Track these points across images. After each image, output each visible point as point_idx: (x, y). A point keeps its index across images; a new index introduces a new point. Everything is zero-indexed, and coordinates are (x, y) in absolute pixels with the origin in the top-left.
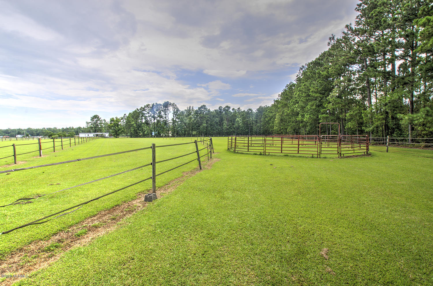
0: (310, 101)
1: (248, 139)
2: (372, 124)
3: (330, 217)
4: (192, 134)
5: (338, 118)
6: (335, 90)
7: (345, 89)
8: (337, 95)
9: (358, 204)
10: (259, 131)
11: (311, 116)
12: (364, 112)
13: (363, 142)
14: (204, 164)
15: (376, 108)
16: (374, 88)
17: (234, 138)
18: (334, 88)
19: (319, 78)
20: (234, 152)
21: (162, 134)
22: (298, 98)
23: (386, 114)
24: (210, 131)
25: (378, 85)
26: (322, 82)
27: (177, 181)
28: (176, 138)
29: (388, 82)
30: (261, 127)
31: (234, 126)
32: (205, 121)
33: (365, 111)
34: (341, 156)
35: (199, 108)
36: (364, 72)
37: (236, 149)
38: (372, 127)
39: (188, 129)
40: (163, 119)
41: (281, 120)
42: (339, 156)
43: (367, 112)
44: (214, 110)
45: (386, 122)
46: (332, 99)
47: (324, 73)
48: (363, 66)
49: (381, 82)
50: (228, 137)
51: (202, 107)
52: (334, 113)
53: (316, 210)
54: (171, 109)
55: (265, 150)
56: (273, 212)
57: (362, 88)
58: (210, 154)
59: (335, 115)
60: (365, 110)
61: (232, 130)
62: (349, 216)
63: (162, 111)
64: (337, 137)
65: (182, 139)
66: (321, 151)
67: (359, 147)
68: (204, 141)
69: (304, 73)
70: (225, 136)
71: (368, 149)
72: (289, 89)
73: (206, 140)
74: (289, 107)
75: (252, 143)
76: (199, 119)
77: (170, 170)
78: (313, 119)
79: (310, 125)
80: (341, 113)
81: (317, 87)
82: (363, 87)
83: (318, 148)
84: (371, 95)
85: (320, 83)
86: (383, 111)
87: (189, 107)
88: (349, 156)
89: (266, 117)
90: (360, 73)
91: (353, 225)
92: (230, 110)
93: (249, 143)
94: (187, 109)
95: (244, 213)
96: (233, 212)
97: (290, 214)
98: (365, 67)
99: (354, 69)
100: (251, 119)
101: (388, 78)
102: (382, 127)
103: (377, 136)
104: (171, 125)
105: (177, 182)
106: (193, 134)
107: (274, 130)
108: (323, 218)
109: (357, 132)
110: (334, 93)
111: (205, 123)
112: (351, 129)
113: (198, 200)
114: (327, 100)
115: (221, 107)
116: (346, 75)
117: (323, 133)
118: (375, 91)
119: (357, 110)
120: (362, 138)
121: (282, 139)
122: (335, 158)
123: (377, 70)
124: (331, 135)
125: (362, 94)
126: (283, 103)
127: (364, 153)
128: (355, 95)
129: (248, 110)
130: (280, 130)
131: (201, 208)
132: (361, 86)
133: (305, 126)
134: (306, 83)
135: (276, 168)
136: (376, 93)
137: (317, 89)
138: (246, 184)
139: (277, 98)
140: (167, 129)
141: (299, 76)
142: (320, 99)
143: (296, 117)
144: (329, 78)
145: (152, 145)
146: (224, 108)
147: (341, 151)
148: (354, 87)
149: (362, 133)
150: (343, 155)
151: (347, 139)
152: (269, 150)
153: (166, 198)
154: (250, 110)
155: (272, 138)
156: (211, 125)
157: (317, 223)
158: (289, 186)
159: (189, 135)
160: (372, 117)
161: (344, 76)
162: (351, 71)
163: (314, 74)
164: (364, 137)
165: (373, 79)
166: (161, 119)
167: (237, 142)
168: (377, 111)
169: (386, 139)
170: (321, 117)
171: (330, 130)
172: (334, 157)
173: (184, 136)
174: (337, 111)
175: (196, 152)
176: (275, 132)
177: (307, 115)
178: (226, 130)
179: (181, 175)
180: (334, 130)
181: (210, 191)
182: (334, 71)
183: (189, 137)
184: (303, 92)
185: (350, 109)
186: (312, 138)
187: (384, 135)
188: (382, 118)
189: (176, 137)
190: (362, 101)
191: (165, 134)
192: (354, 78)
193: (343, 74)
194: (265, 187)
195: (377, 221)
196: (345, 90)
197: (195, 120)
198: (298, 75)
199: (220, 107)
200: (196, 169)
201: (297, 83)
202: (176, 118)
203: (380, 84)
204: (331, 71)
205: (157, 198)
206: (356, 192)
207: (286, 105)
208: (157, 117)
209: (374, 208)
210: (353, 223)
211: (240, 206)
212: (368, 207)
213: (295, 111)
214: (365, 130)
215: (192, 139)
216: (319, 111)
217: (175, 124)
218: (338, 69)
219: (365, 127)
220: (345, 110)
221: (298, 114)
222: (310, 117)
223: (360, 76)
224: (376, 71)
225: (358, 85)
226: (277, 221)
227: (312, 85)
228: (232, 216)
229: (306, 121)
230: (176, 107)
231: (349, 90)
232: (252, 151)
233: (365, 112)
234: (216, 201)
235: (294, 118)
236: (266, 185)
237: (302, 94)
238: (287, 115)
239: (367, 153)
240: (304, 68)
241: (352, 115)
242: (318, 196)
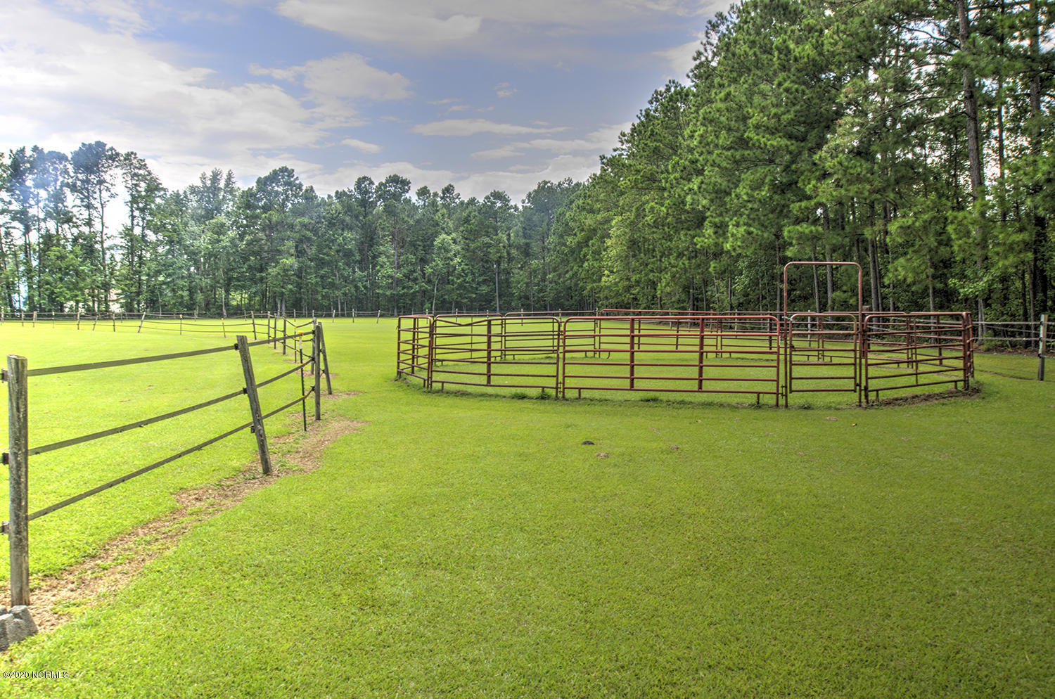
0: (748, 169)
1: (489, 331)
2: (987, 268)
3: (821, 659)
4: (227, 304)
5: (857, 240)
6: (846, 124)
7: (884, 120)
8: (855, 143)
9: (929, 597)
10: (541, 290)
11: (752, 229)
12: (955, 218)
13: (952, 340)
14: (285, 449)
15: (1002, 200)
16: (992, 118)
17: (424, 323)
18: (843, 115)
19: (784, 68)
20: (428, 388)
21: (72, 303)
22: (701, 154)
23: (1036, 225)
24: (317, 292)
25: (1007, 108)
26: (796, 86)
27: (148, 538)
28: (147, 324)
29: (1047, 99)
30: (545, 274)
31: (428, 270)
32: (291, 243)
33: (960, 215)
34: (867, 397)
35: (263, 183)
36: (958, 55)
37: (436, 376)
38: (985, 279)
39: (206, 282)
40: (75, 231)
41: (634, 245)
42: (860, 401)
43: (965, 218)
44: (333, 195)
45: (1036, 260)
46: (835, 161)
47: (803, 50)
48: (954, 28)
49: (1020, 95)
50: (396, 320)
51: (274, 177)
52: (843, 219)
53: (767, 631)
54: (117, 178)
55: (560, 379)
56: (592, 654)
57: (946, 120)
58: (314, 400)
59: (847, 228)
60: (960, 207)
61: (417, 288)
62: (894, 651)
63: (67, 191)
64: (850, 319)
65: (178, 327)
66: (791, 378)
67: (938, 362)
68: (285, 338)
69: (726, 47)
70: (388, 314)
71: (968, 369)
72: (666, 110)
73: (295, 336)
74: (664, 189)
75: (509, 344)
76: (260, 235)
77: (110, 485)
78: (760, 245)
79: (749, 267)
80: (870, 220)
81: (777, 106)
82: (954, 114)
83: (778, 367)
84: (982, 149)
85: (787, 90)
86: (1027, 215)
87: (209, 174)
88: (897, 399)
89: (568, 231)
90: (941, 57)
91: (908, 690)
92: (407, 195)
93: (494, 346)
94: (199, 184)
95: (466, 667)
96: (415, 667)
97: (660, 659)
98: (962, 31)
99: (922, 37)
100: (505, 238)
101: (1046, 83)
102: (1023, 278)
103: (1005, 317)
104: (118, 258)
105: (149, 543)
106: (235, 303)
107: (601, 289)
108: (793, 665)
109: (931, 299)
110: (844, 135)
111: (292, 251)
112: (909, 286)
113: (249, 625)
114: (815, 164)
115: (365, 178)
116: (890, 62)
117: (801, 304)
118: (995, 133)
119: (929, 209)
120: (947, 323)
121: (632, 330)
122: (843, 406)
123: (1004, 46)
124: (833, 309)
125: (947, 142)
126: (638, 171)
127: (956, 387)
128: (923, 146)
129: (487, 198)
130: (628, 289)
131: (266, 663)
132: (944, 109)
133: (728, 273)
134: (732, 89)
135: (607, 456)
136: (1001, 141)
137: (775, 114)
138: (478, 536)
139: (615, 150)
140: (100, 279)
141: (703, 59)
142: (788, 157)
143: (691, 232)
144: (822, 70)
145: (10, 363)
146: (381, 184)
147: (867, 378)
148: (917, 112)
149: (948, 301)
150: (875, 393)
151: (894, 326)
152: (578, 376)
153: (85, 626)
154: (498, 196)
155: (591, 325)
156: (321, 263)
157: (772, 690)
158: (660, 532)
159: (213, 309)
160: (985, 240)
161: (882, 64)
162: (908, 48)
163: (765, 52)
164: (958, 320)
165: (990, 84)
166: (66, 226)
167: (439, 341)
168: (1004, 215)
169: (1037, 328)
170: (792, 234)
171: (826, 293)
172: (839, 404)
173: (190, 316)
174: (854, 213)
175: (245, 391)
176: (607, 298)
177: (737, 225)
178: (390, 287)
179: (170, 504)
180: (845, 292)
181: (308, 574)
182: (841, 44)
183: (212, 317)
184: (719, 127)
185: (904, 206)
186: (756, 327)
187: (1031, 312)
188: (1024, 241)
189: (147, 317)
190: (949, 173)
191: (85, 301)
192: (918, 78)
193: (876, 56)
194: (559, 546)
195: (998, 664)
196: (885, 126)
197: (242, 237)
198: (699, 54)
199: (361, 181)
200: (244, 473)
201: (696, 86)
202: (143, 228)
203: (1016, 104)
204: (830, 43)
205: (36, 632)
206: (923, 549)
207: (652, 179)
208: (42, 216)
209: (989, 612)
210: (911, 678)
211: (449, 637)
212: (967, 609)
213: (687, 207)
214: (961, 290)
215: (227, 329)
216: (782, 211)
217: (140, 257)
218: (857, 34)
219: (960, 279)
220: (885, 209)
221: (700, 221)
222: (750, 233)
223: (941, 69)
224: (1003, 52)
225: (931, 106)
226: (606, 691)
227: (757, 99)
228: (413, 684)
229: (734, 250)
230: (142, 172)
231: (899, 126)
232: (506, 383)
233: (960, 219)
234: (339, 623)
235: (683, 238)
236: (566, 533)
237: (717, 137)
238: (656, 224)
239: (967, 387)
240: (723, 23)
241: (909, 227)
242: (776, 573)
